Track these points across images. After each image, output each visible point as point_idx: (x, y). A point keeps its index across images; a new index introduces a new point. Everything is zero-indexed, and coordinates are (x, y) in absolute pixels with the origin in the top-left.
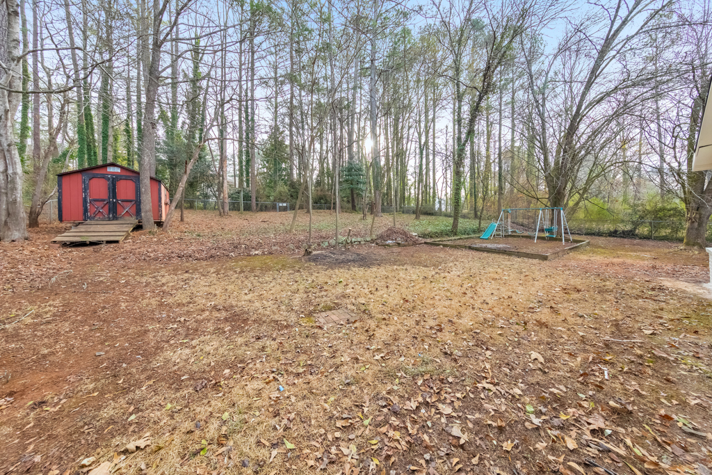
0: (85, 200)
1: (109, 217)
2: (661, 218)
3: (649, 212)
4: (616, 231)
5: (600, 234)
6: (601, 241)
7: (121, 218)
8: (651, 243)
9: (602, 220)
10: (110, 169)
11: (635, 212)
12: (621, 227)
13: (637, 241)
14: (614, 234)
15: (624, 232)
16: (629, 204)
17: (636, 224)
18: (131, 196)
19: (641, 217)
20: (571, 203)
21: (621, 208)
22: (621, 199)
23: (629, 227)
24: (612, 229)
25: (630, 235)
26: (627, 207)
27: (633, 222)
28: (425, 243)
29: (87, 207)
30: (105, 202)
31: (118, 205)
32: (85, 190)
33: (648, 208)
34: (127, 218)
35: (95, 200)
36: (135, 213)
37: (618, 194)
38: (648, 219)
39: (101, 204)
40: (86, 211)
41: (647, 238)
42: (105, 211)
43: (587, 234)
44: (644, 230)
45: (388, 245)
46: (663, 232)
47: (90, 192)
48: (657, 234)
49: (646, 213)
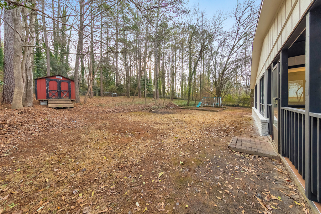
0: (47, 90)
1: (58, 98)
2: (245, 101)
3: (243, 99)
4: (234, 105)
5: (230, 106)
6: (230, 108)
7: (62, 98)
8: (242, 108)
9: (230, 102)
10: (58, 77)
11: (239, 99)
12: (236, 104)
13: (239, 108)
14: (233, 106)
15: (236, 105)
16: (237, 96)
17: (239, 103)
18: (67, 89)
19: (241, 101)
20: (223, 96)
21: (235, 98)
22: (235, 95)
23: (237, 104)
24: (233, 104)
25: (237, 106)
26: (237, 97)
27: (238, 102)
28: (181, 108)
29: (48, 93)
30: (56, 91)
31: (62, 93)
32: (47, 85)
33: (242, 98)
34: (65, 98)
35: (52, 90)
36: (68, 96)
37: (235, 93)
38: (242, 101)
39: (55, 92)
40: (48, 95)
41: (242, 107)
42: (56, 95)
43: (227, 106)
44: (241, 105)
45: (171, 109)
46: (246, 105)
47: (49, 87)
48: (244, 106)
49: (242, 99)
